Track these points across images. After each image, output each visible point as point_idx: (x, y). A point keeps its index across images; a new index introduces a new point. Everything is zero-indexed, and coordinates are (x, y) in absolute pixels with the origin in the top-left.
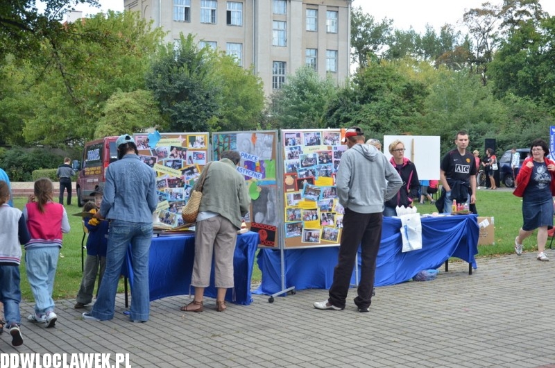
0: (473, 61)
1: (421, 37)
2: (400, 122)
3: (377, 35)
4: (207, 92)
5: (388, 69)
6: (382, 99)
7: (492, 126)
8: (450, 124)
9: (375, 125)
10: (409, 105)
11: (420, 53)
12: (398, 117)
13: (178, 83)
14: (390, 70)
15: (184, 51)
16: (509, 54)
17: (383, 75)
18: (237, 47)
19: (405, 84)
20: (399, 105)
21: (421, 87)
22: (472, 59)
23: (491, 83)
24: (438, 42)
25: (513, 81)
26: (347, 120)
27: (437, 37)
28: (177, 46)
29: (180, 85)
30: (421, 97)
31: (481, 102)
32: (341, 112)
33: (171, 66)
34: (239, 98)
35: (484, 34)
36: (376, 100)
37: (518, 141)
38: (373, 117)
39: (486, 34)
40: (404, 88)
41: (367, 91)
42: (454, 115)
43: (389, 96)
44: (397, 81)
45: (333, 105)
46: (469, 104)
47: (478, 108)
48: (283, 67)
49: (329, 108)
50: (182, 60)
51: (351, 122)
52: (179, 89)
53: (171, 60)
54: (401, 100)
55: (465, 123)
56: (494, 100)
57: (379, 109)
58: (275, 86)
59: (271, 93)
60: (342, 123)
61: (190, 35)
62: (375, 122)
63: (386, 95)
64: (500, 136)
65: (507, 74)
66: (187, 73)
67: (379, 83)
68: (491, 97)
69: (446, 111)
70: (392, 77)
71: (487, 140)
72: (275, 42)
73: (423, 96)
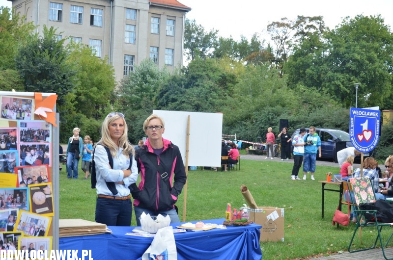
0: (273, 61)
1: (238, 43)
2: (216, 103)
3: (206, 41)
4: (64, 74)
5: (208, 62)
6: (202, 86)
7: (286, 109)
8: (253, 107)
9: (196, 105)
10: (223, 91)
11: (237, 56)
12: (214, 100)
13: (40, 65)
14: (209, 63)
15: (46, 40)
16: (300, 56)
17: (204, 67)
18: (97, 43)
19: (220, 74)
20: (215, 90)
21: (233, 77)
22: (272, 59)
23: (286, 76)
24: (249, 48)
25: (302, 77)
26: (174, 100)
27: (248, 44)
28: (42, 36)
29: (42, 67)
30: (232, 85)
31: (278, 90)
32: (170, 94)
33: (36, 51)
34: (94, 81)
35: (282, 41)
36: (198, 86)
37: (306, 122)
38: (195, 99)
39: (283, 41)
40: (220, 78)
41: (191, 78)
42: (256, 100)
43: (208, 83)
44: (214, 72)
45: (164, 89)
46: (268, 92)
47: (275, 94)
48: (132, 59)
49: (161, 91)
50: (45, 47)
51: (177, 102)
52: (40, 69)
53: (36, 47)
54: (217, 87)
55: (265, 106)
56: (288, 90)
57: (200, 93)
58: (125, 73)
59: (122, 78)
60: (170, 102)
61: (52, 28)
62: (196, 102)
63: (205, 82)
64: (292, 118)
65: (298, 71)
66: (48, 58)
67: (200, 73)
68: (285, 87)
69: (250, 96)
70: (211, 69)
71: (281, 120)
72: (127, 40)
73: (234, 84)
